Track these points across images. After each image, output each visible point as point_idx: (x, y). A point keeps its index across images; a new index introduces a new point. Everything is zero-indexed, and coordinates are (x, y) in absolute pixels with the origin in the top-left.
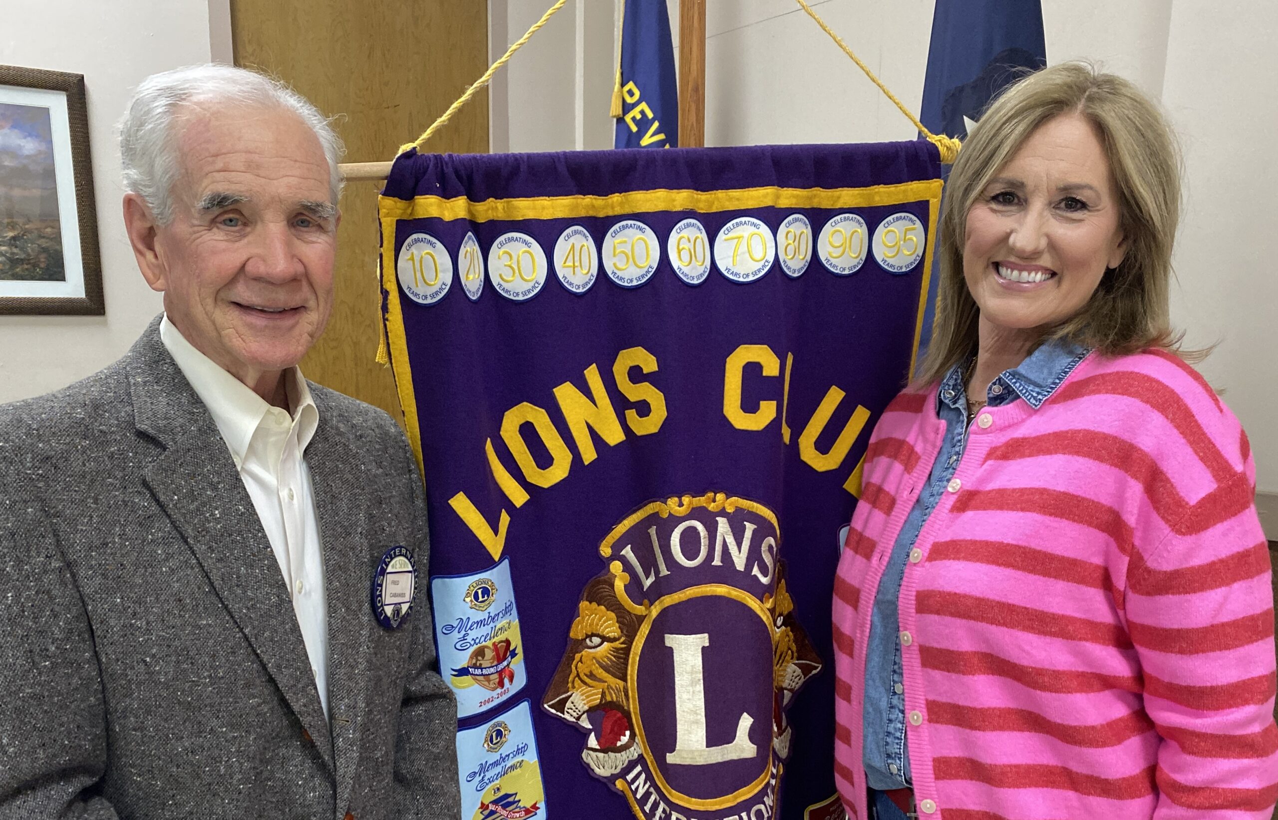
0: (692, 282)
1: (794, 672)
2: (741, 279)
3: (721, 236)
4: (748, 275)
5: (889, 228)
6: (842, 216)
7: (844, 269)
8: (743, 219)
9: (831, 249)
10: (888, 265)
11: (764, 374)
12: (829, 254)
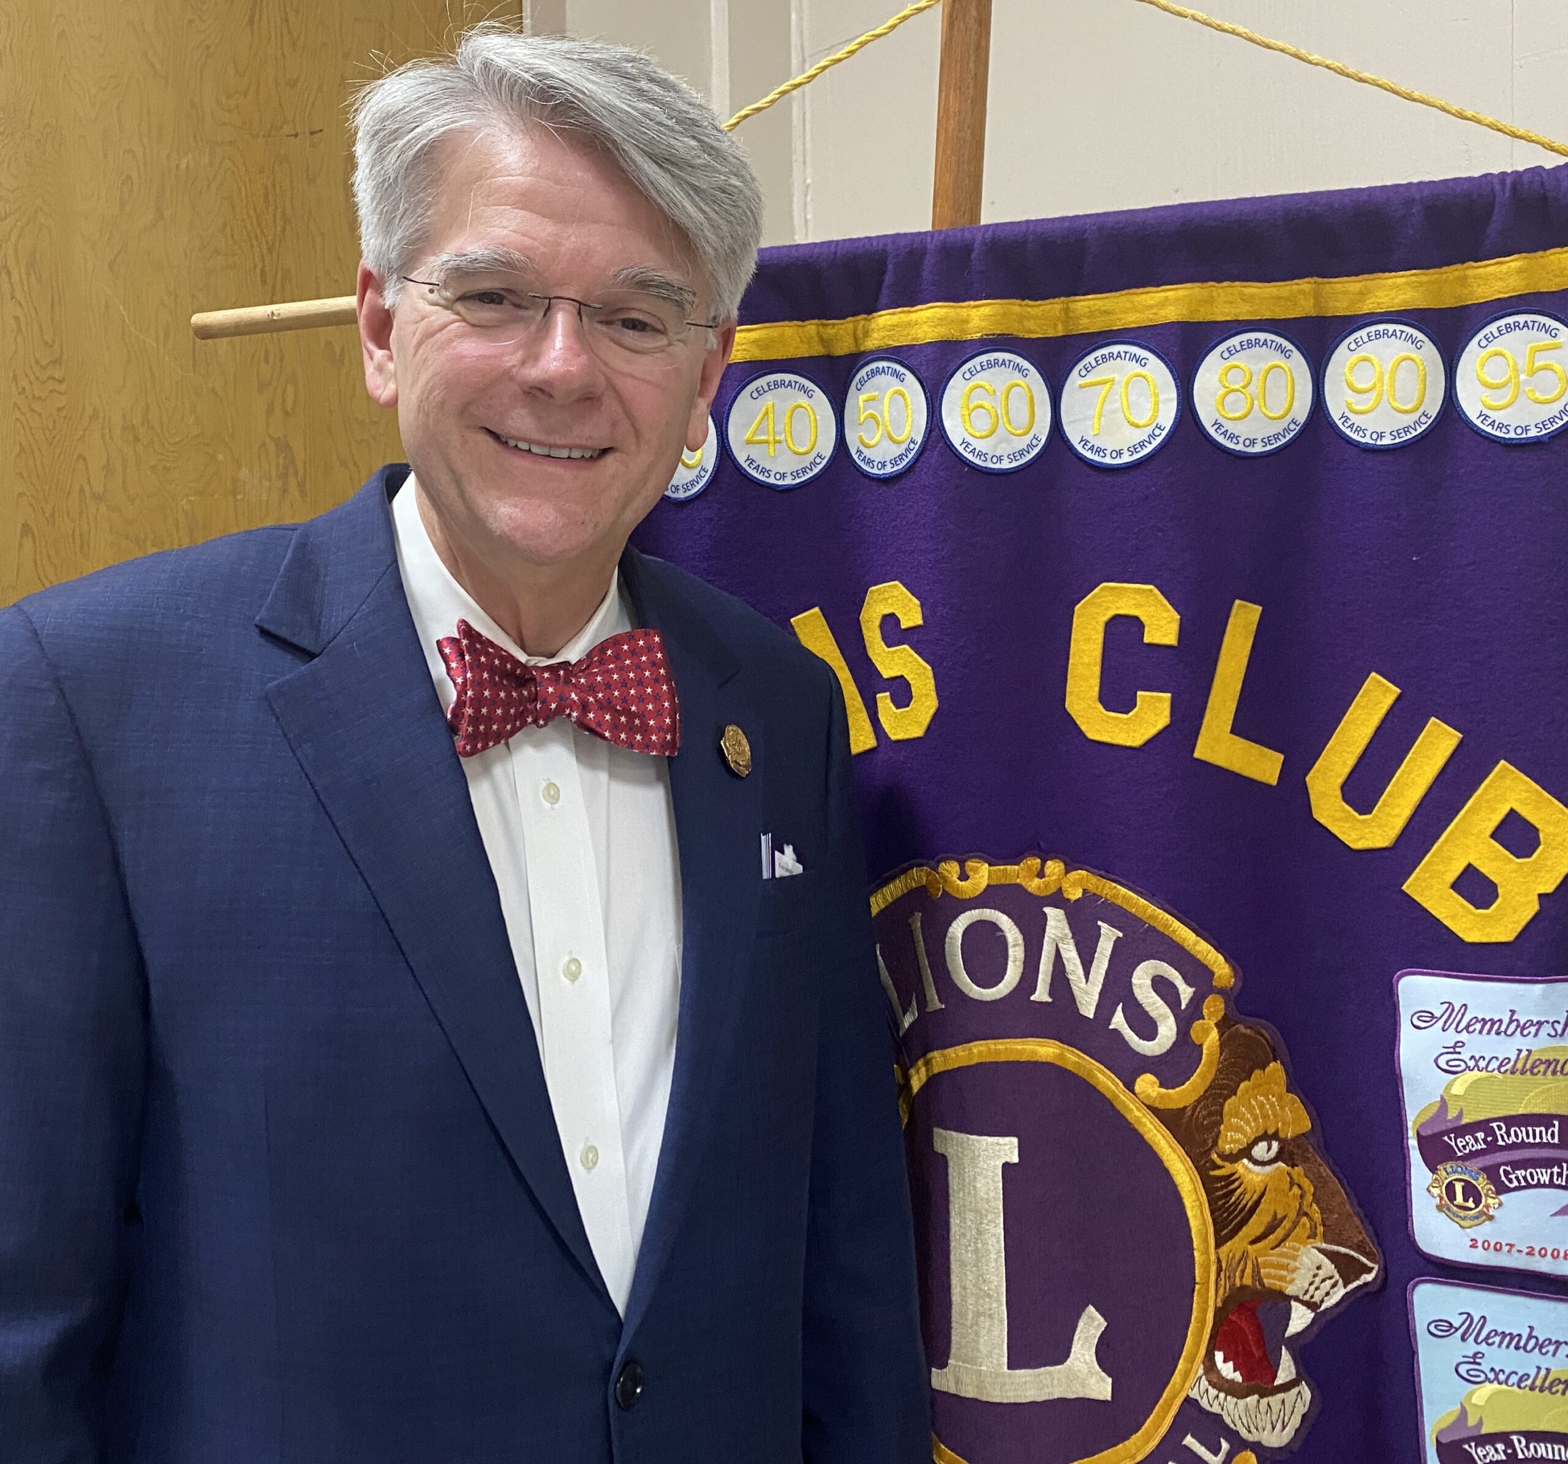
0: (997, 466)
1: (1319, 1268)
2: (1108, 460)
3: (1074, 381)
4: (1120, 453)
5: (1491, 349)
6: (1373, 329)
7: (1381, 436)
8: (1115, 349)
9: (1351, 397)
10: (1492, 424)
11: (1147, 639)
12: (1349, 406)
